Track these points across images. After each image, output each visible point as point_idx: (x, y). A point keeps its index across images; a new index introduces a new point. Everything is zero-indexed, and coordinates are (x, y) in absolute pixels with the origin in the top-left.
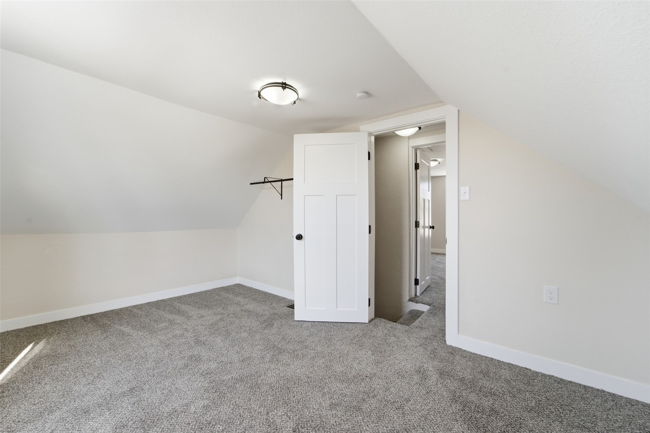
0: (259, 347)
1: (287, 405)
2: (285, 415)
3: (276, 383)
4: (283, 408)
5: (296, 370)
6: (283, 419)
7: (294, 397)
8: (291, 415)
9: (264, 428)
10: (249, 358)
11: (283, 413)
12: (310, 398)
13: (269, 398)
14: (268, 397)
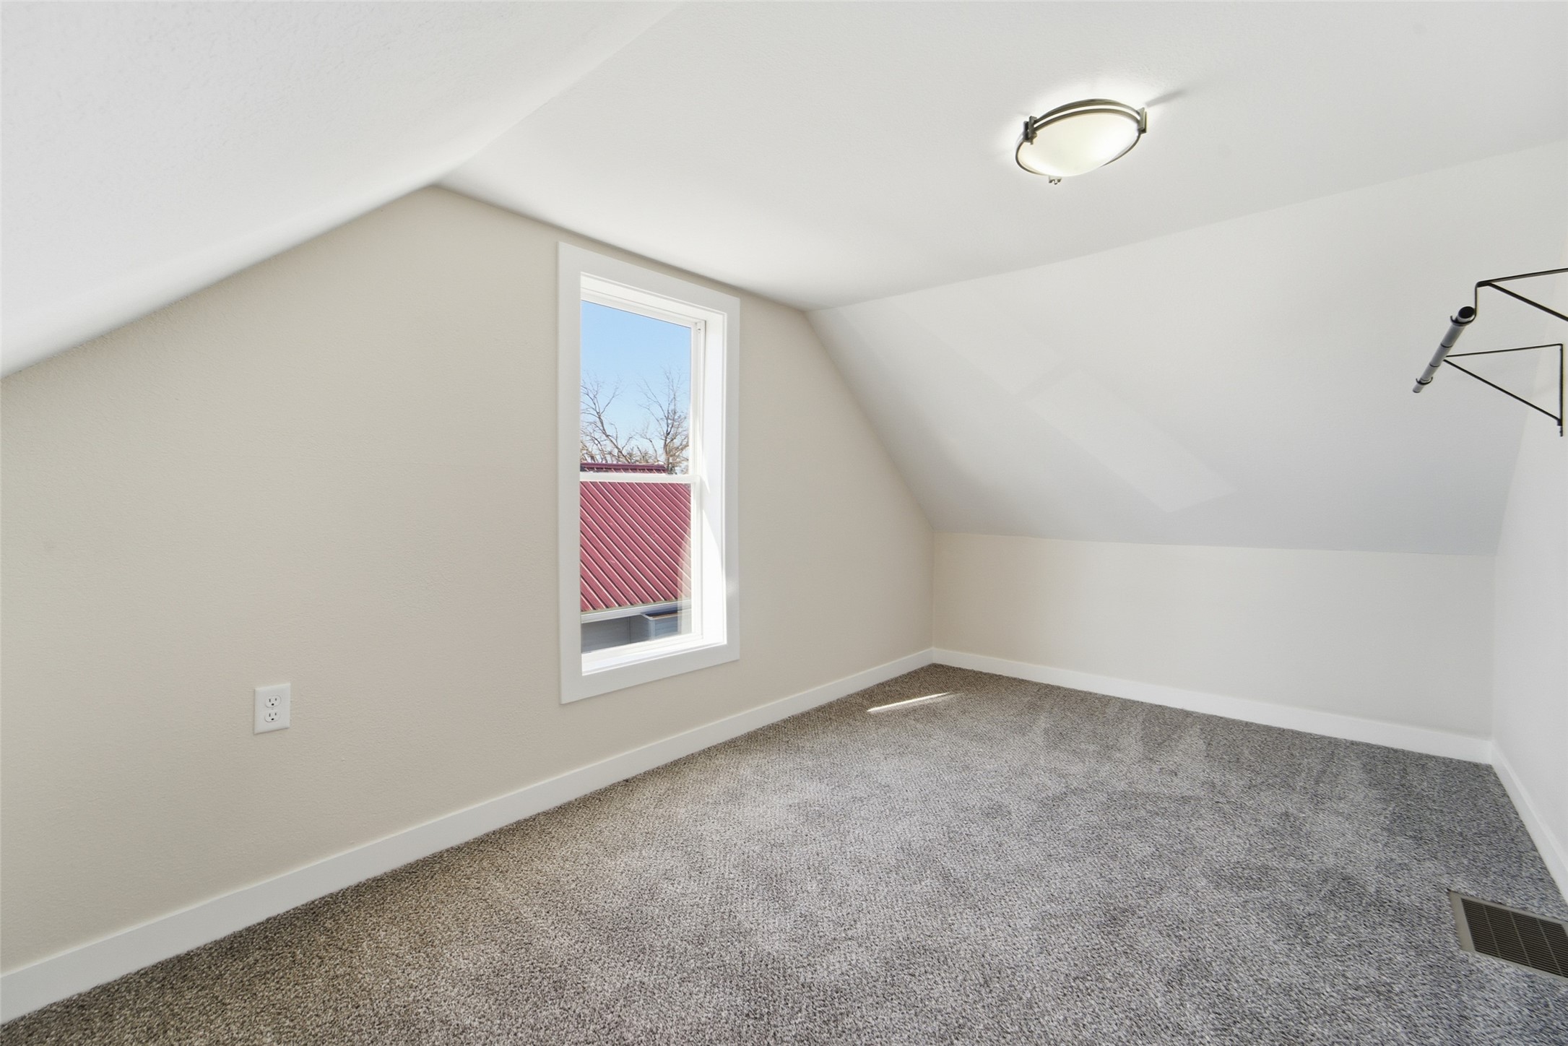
3: (957, 938)
4: (871, 961)
5: (1027, 969)
14: (901, 932)
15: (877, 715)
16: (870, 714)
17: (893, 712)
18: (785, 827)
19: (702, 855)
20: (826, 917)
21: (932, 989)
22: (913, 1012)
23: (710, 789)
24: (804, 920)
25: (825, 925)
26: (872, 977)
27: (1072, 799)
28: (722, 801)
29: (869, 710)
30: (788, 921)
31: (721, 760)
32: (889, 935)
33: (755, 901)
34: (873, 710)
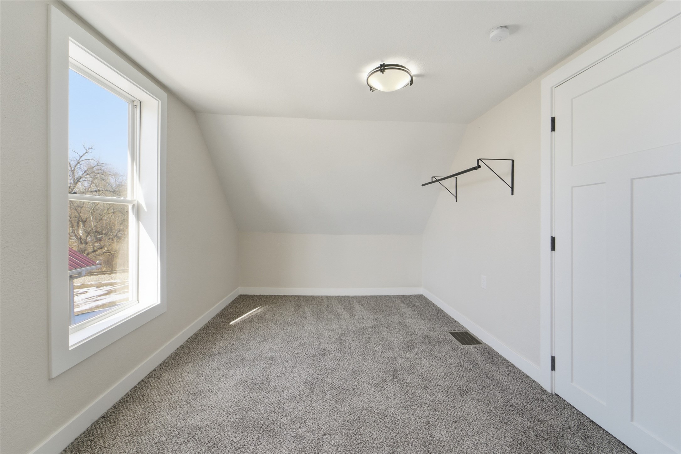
0: (380, 366)
1: (347, 438)
2: (336, 447)
3: (360, 410)
4: (341, 439)
5: (390, 407)
6: (330, 450)
7: (361, 434)
8: (340, 452)
9: (309, 446)
10: (363, 372)
11: (336, 444)
12: (374, 447)
13: (340, 421)
14: (340, 419)
15: (236, 325)
16: (232, 326)
17: (243, 322)
18: (243, 398)
19: (209, 436)
20: (305, 431)
21: (372, 435)
22: (375, 449)
23: (177, 396)
24: (297, 439)
25: (308, 435)
26: (348, 445)
27: (344, 338)
28: (191, 400)
29: (231, 323)
30: (290, 444)
31: (166, 377)
32: (337, 423)
33: (264, 444)
34: (232, 323)
